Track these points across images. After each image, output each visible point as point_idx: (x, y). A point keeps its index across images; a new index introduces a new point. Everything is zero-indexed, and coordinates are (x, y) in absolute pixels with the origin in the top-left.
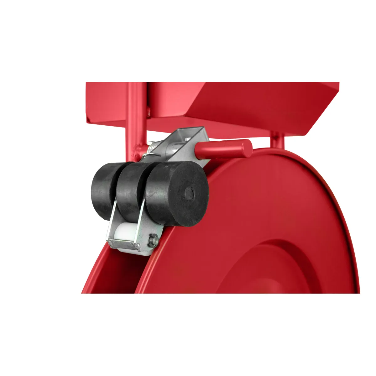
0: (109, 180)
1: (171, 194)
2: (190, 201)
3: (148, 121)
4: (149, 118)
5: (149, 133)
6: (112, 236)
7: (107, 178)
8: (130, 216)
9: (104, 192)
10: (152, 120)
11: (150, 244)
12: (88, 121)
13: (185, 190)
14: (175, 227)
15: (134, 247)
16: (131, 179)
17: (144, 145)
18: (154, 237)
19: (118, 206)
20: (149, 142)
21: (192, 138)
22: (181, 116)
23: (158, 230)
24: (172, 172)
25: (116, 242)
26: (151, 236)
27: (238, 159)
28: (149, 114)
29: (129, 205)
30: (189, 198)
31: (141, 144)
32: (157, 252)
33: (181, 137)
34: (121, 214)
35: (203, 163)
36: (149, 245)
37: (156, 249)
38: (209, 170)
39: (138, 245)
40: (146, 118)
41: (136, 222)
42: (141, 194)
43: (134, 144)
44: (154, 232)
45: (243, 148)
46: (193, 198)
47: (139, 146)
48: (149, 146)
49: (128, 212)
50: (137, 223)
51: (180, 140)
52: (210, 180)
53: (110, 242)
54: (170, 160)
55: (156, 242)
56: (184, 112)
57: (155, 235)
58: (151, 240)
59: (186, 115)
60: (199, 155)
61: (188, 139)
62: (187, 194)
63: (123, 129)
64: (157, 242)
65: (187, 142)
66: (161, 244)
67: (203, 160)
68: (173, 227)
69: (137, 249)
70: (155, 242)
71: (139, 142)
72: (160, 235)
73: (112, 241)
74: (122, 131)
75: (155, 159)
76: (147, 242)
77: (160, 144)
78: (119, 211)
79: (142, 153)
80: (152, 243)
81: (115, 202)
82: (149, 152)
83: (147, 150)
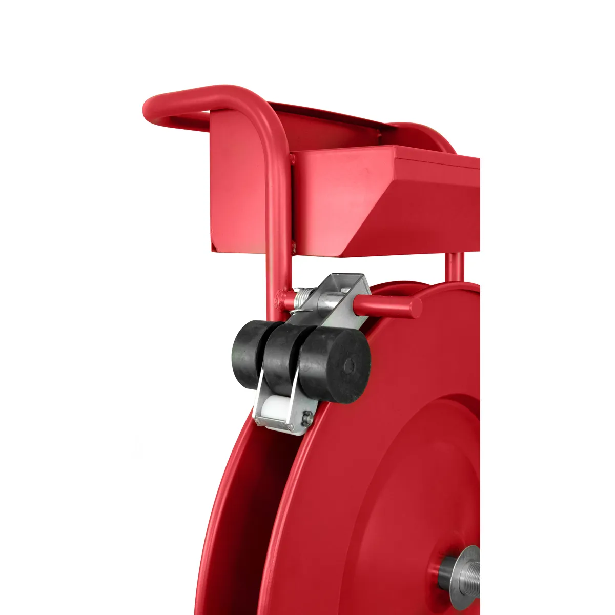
0: (253, 346)
1: (329, 370)
2: (350, 374)
4: (295, 255)
6: (259, 412)
7: (252, 340)
8: (279, 388)
9: (249, 357)
11: (304, 423)
12: (214, 249)
13: (344, 363)
14: (330, 403)
15: (286, 427)
16: (282, 347)
17: (290, 291)
18: (309, 415)
19: (266, 377)
20: (295, 285)
21: (350, 291)
23: (313, 407)
24: (330, 344)
25: (263, 420)
26: (305, 414)
28: (295, 251)
29: (279, 378)
30: (349, 371)
31: (286, 288)
32: (311, 432)
33: (336, 286)
34: (268, 385)
36: (302, 424)
37: (309, 429)
39: (292, 426)
40: (292, 254)
42: (294, 364)
43: (278, 291)
44: (308, 409)
45: (411, 308)
46: (353, 370)
48: (296, 293)
49: (276, 384)
50: (289, 396)
51: (335, 290)
53: (257, 419)
55: (310, 421)
56: (340, 253)
57: (310, 412)
58: (305, 418)
59: (341, 256)
60: (358, 311)
61: (347, 290)
62: (347, 366)
64: (312, 421)
65: (347, 294)
66: (316, 421)
67: (361, 316)
68: (328, 403)
69: (289, 430)
71: (282, 285)
72: (314, 411)
73: (259, 419)
75: (306, 316)
76: (300, 421)
77: (311, 294)
78: (267, 383)
79: (287, 302)
80: (306, 422)
81: (262, 372)
82: (298, 302)
83: (293, 298)
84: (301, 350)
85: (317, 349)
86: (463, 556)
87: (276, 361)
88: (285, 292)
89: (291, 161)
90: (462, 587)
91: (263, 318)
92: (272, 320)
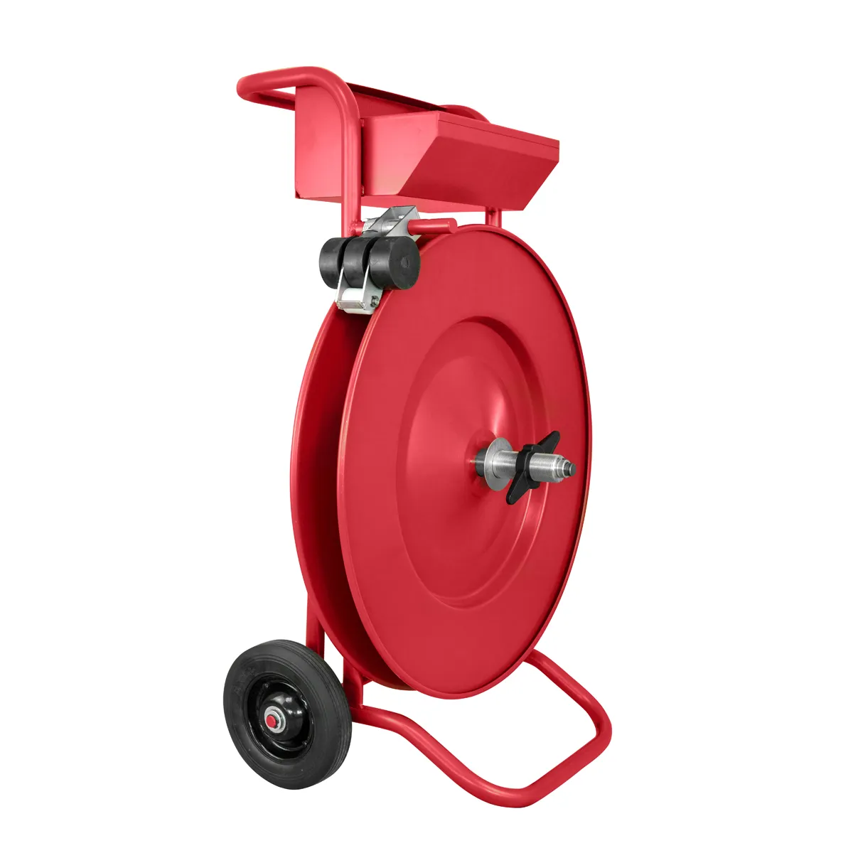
0: (336, 252)
1: (391, 262)
2: (406, 269)
3: (362, 198)
4: (363, 196)
5: (363, 208)
6: (340, 299)
7: (334, 250)
8: (354, 282)
9: (332, 263)
10: (366, 197)
11: (373, 305)
12: (298, 196)
13: (402, 260)
15: (360, 306)
16: (357, 251)
17: (359, 222)
18: (376, 299)
19: (345, 274)
20: (363, 219)
21: (406, 216)
22: (394, 195)
23: (379, 294)
24: (392, 244)
25: (343, 304)
26: (374, 298)
27: (447, 235)
28: (363, 192)
29: (355, 272)
30: (405, 266)
31: (356, 220)
32: (378, 312)
33: (394, 215)
35: (415, 238)
36: (371, 305)
37: (377, 309)
38: (421, 244)
39: (364, 305)
40: (361, 195)
41: (362, 288)
42: (366, 262)
43: (350, 221)
44: (375, 294)
45: (449, 225)
46: (408, 267)
47: (355, 222)
48: (364, 222)
49: (353, 278)
51: (393, 218)
52: (421, 253)
53: (338, 303)
54: (388, 236)
56: (397, 192)
57: (376, 297)
58: (373, 301)
59: (399, 195)
60: (411, 232)
61: (401, 217)
62: (403, 263)
63: (339, 205)
65: (401, 219)
66: (381, 305)
67: (415, 236)
69: (363, 308)
70: (377, 302)
71: (354, 219)
72: (380, 297)
74: (337, 207)
75: (373, 235)
76: (370, 303)
77: (376, 221)
78: (346, 279)
79: (358, 230)
80: (374, 303)
81: (342, 271)
82: (365, 228)
83: (362, 226)
84: (371, 252)
85: (383, 250)
86: (495, 444)
87: (353, 262)
88: (357, 223)
89: (361, 124)
90: (495, 470)
91: (339, 236)
92: (346, 236)
